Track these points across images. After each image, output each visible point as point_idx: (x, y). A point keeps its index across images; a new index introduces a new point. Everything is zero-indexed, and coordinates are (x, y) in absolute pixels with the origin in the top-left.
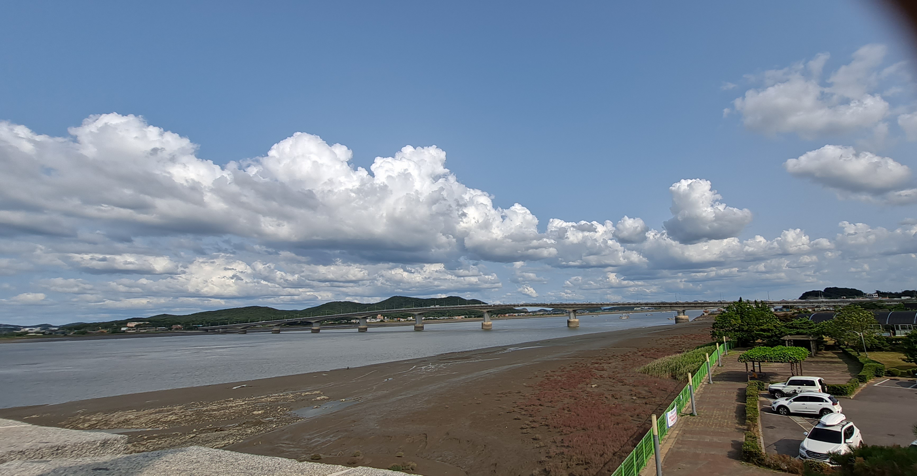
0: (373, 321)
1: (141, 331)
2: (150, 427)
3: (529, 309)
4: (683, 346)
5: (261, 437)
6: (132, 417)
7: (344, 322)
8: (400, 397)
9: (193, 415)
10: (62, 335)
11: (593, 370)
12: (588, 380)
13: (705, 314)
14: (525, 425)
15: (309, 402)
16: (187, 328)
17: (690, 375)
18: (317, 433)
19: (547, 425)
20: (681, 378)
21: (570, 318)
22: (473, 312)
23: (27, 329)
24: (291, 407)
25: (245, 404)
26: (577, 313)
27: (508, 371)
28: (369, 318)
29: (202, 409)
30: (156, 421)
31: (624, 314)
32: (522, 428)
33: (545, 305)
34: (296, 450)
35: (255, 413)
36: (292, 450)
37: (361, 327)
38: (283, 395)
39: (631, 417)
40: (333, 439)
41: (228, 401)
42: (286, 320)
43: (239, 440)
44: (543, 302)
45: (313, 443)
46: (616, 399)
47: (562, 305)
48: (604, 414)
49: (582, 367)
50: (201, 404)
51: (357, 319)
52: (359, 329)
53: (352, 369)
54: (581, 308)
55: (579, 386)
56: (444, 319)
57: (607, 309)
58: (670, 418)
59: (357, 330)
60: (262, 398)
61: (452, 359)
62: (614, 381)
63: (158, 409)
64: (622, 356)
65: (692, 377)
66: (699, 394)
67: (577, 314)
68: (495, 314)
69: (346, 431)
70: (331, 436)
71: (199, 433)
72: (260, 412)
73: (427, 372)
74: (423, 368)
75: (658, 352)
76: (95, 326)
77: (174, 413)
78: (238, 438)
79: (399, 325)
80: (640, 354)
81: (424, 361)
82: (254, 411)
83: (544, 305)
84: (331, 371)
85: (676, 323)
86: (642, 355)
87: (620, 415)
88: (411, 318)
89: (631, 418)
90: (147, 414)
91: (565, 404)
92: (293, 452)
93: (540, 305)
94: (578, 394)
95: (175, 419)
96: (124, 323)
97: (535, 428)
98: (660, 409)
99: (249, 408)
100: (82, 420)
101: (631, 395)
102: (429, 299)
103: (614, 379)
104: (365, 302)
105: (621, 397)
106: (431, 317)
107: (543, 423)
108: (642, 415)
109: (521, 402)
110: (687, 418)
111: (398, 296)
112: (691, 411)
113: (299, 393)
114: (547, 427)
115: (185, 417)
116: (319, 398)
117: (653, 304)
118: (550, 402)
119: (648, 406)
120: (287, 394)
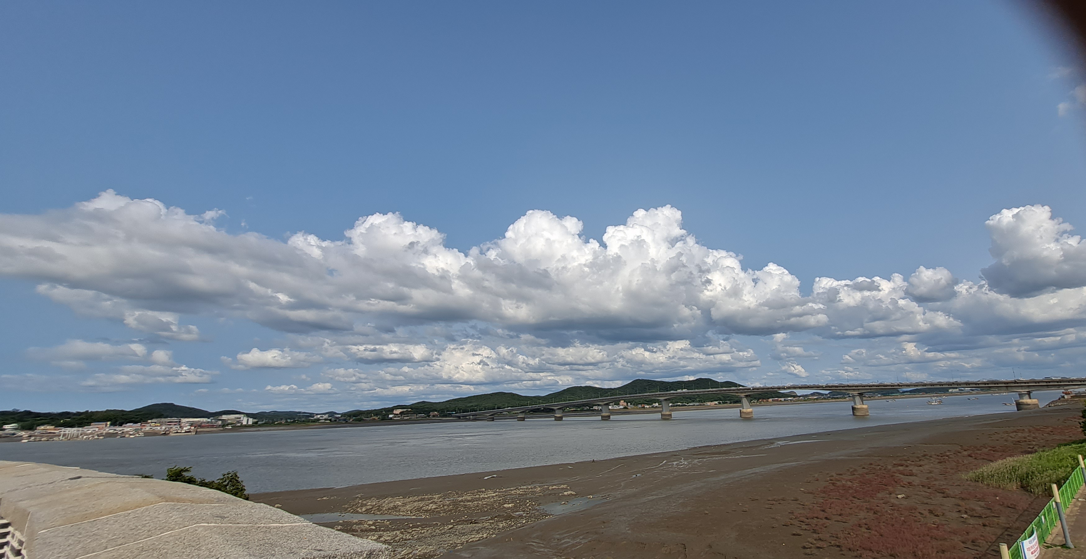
0: (616, 408)
1: (405, 418)
2: (414, 515)
3: (799, 392)
4: (1034, 443)
5: (512, 533)
6: (400, 504)
7: (586, 409)
8: (650, 498)
9: (451, 505)
10: (344, 422)
11: (896, 475)
12: (891, 489)
13: (1066, 397)
14: (807, 543)
15: (556, 497)
16: (442, 415)
17: (1054, 487)
18: (565, 533)
19: (838, 546)
20: (1039, 491)
21: (855, 404)
22: (728, 397)
23: (319, 416)
24: (540, 501)
25: (496, 496)
26: (864, 396)
27: (779, 472)
28: (611, 404)
29: (458, 498)
30: (419, 509)
31: (933, 398)
32: (804, 548)
33: (819, 387)
34: (546, 550)
35: (505, 505)
36: (542, 550)
37: (604, 414)
38: (531, 488)
39: (963, 543)
40: (583, 542)
41: (480, 492)
42: (530, 406)
43: (492, 534)
44: (816, 384)
45: (563, 544)
46: (936, 516)
47: (842, 387)
48: (919, 537)
49: (880, 469)
50: (457, 494)
51: (599, 405)
52: (602, 417)
53: (597, 461)
54: (869, 390)
55: (879, 495)
56: (694, 405)
57: (907, 392)
58: (1029, 549)
59: (600, 418)
60: (512, 490)
61: (707, 454)
62: (929, 491)
63: (420, 497)
64: (938, 456)
65: (1059, 489)
66: (1074, 516)
67: (864, 398)
68: (755, 398)
69: (596, 533)
70: (581, 537)
71: (457, 525)
72: (510, 505)
73: (679, 469)
74: (675, 463)
75: (994, 451)
76: (369, 413)
77: (434, 501)
78: (491, 533)
79: (644, 413)
80: (966, 453)
81: (675, 455)
82: (505, 504)
83: (817, 387)
84: (576, 463)
85: (1018, 410)
86: (970, 456)
87: (945, 539)
88: (657, 404)
89: (963, 545)
90: (411, 501)
91: (860, 519)
92: (544, 553)
93: (813, 387)
94: (878, 506)
95: (435, 509)
96: (391, 410)
97: (821, 548)
98: (1008, 535)
99: (500, 500)
100: (360, 504)
101: (959, 511)
102: (675, 382)
103: (929, 488)
104: (606, 387)
105: (943, 514)
106: (679, 404)
107: (833, 542)
108: (980, 541)
109: (799, 512)
110: (1057, 550)
111: (640, 379)
112: (1062, 541)
113: (546, 487)
114: (838, 549)
115: (443, 507)
116: (566, 493)
117: (978, 384)
118: (840, 515)
119: (988, 529)
120: (535, 487)
